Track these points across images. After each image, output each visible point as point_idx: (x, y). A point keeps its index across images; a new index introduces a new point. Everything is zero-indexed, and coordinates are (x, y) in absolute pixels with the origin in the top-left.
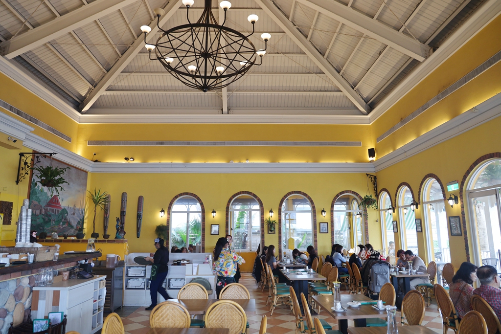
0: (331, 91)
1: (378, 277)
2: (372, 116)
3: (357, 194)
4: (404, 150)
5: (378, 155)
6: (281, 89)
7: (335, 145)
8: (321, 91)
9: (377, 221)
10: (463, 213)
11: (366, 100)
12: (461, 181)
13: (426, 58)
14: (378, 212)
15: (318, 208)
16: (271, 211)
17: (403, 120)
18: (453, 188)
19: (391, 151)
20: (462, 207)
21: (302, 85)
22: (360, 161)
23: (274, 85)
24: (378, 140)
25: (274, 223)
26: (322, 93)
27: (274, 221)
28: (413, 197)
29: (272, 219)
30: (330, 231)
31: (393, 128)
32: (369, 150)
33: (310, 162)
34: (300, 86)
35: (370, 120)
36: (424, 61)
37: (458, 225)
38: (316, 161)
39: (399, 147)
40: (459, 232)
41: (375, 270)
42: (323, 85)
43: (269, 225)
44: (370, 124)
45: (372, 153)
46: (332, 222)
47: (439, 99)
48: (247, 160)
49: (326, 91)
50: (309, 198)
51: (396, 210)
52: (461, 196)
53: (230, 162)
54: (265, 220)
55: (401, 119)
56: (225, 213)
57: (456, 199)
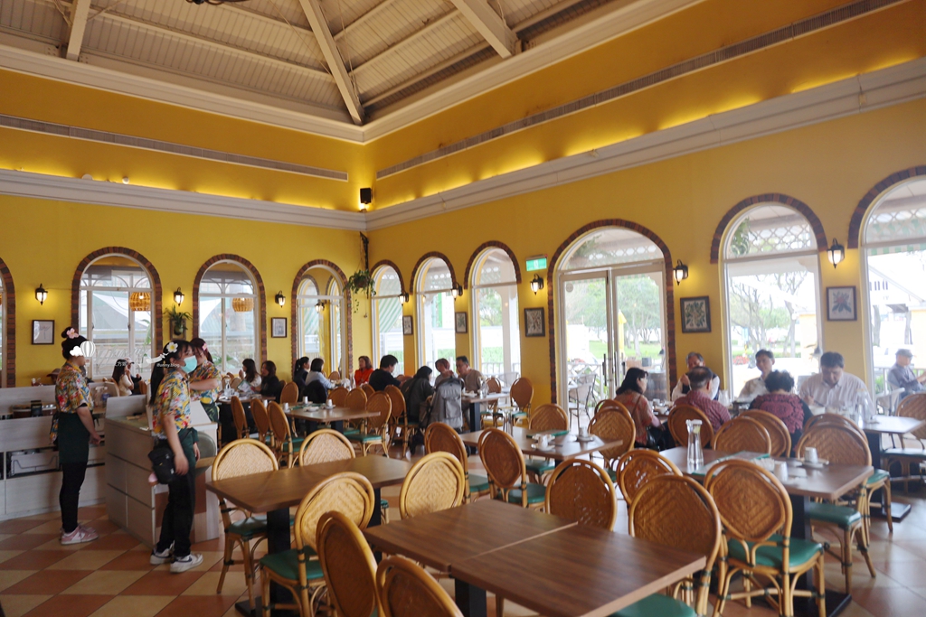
0: (306, 66)
1: (448, 404)
2: (370, 131)
3: (336, 268)
4: (442, 199)
5: (376, 201)
6: (210, 36)
7: (304, 172)
8: (288, 61)
9: (365, 316)
10: (551, 303)
11: (363, 99)
12: (551, 254)
13: (514, 54)
14: (368, 301)
15: (270, 289)
16: (177, 293)
17: (444, 148)
18: (537, 265)
19: (411, 198)
20: (550, 294)
21: (256, 40)
22: (344, 207)
23: (198, 23)
24: (379, 174)
25: (184, 317)
26: (289, 65)
27: (185, 314)
28: (453, 277)
29: (178, 310)
30: (289, 334)
31: (420, 159)
32: (361, 190)
33: (258, 199)
34: (252, 41)
35: (364, 137)
36: (507, 58)
37: (539, 321)
38: (268, 198)
39: (431, 192)
40: (541, 331)
41: (442, 393)
42: (295, 52)
43: (174, 323)
44: (364, 144)
45: (366, 195)
46: (294, 316)
47: (525, 125)
48: (125, 177)
49: (297, 64)
50: (254, 270)
51: (410, 297)
52: (550, 279)
53: (86, 176)
54: (163, 310)
55: (440, 145)
56: (69, 294)
57: (540, 281)
